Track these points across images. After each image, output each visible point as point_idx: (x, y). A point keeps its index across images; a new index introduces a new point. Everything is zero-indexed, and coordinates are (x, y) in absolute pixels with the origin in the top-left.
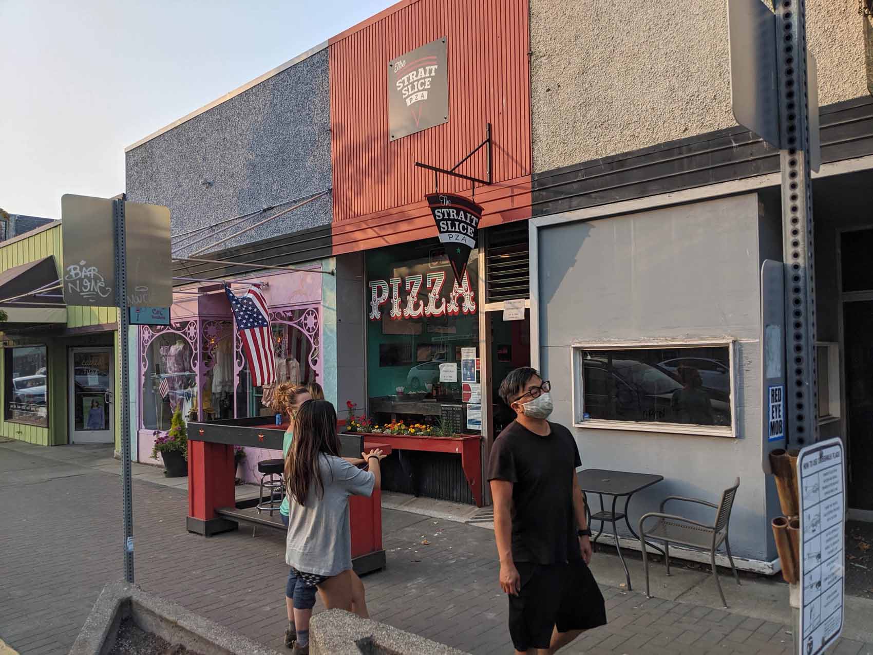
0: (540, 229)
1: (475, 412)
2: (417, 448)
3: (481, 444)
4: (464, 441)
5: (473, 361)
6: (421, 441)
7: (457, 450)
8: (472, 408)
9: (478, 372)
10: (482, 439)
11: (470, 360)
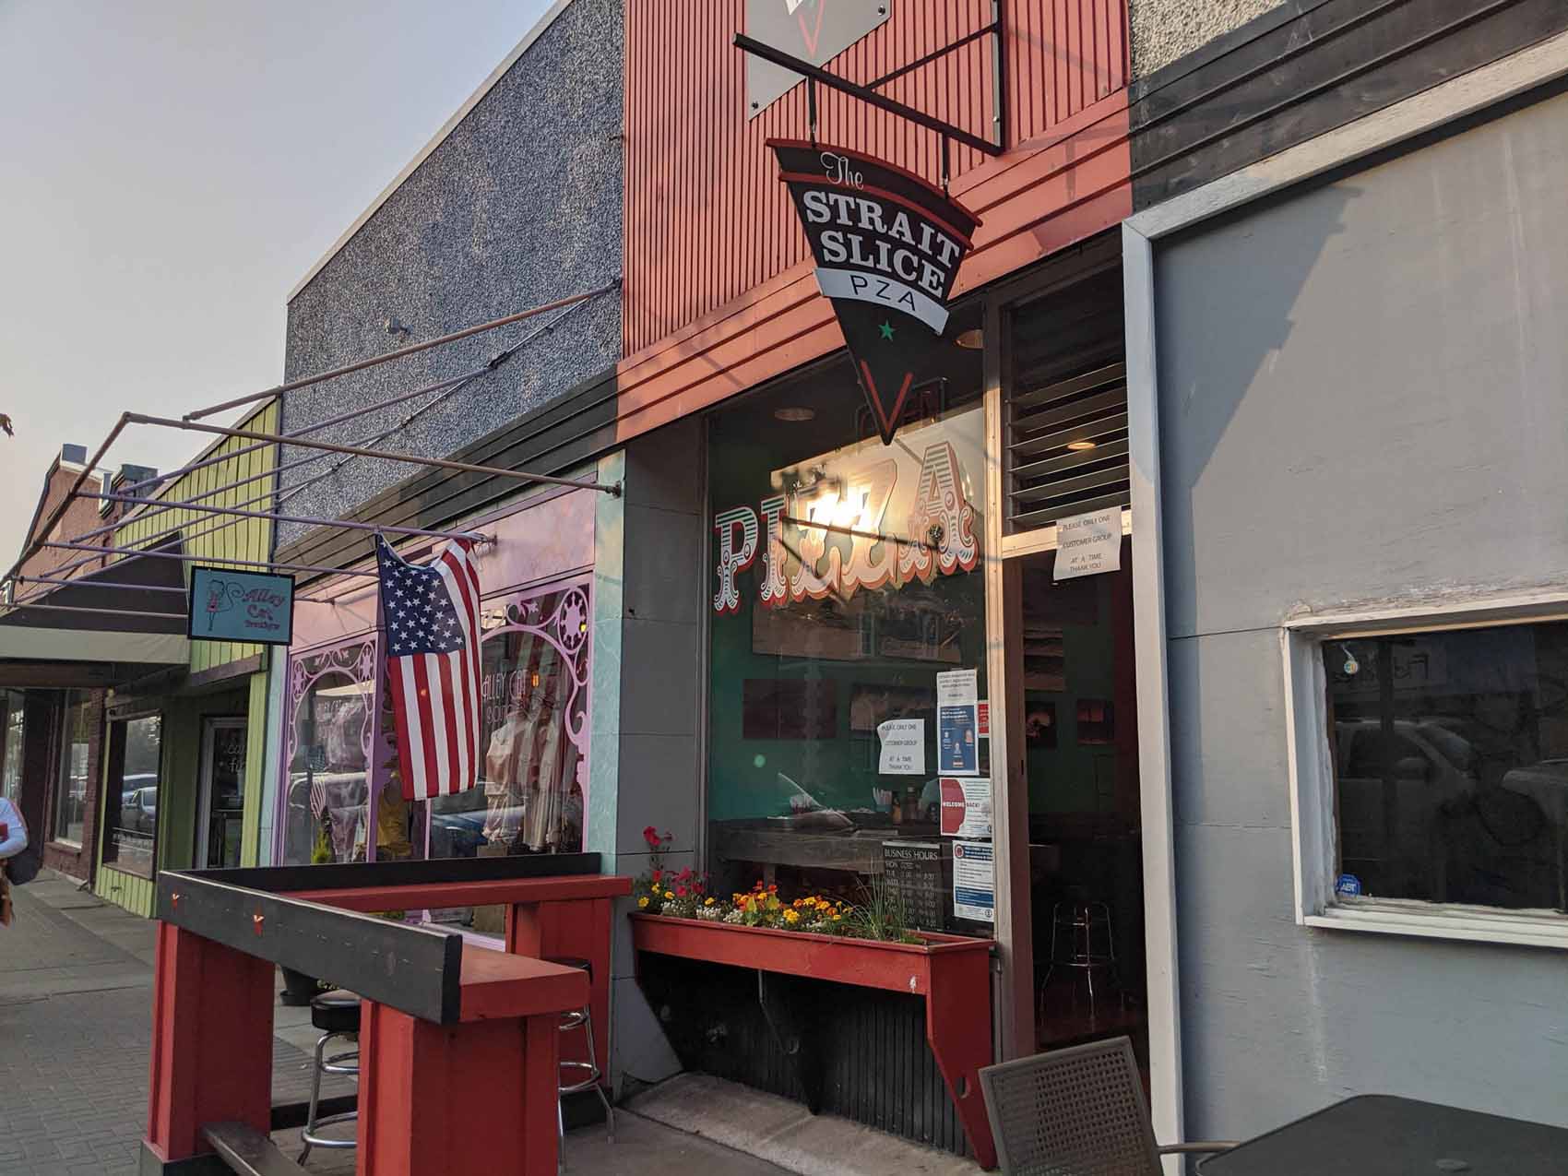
0: (1161, 246)
1: (975, 865)
2: (805, 970)
3: (992, 966)
4: (935, 956)
5: (969, 709)
6: (814, 949)
7: (913, 982)
8: (967, 853)
9: (984, 744)
10: (995, 953)
11: (963, 708)
